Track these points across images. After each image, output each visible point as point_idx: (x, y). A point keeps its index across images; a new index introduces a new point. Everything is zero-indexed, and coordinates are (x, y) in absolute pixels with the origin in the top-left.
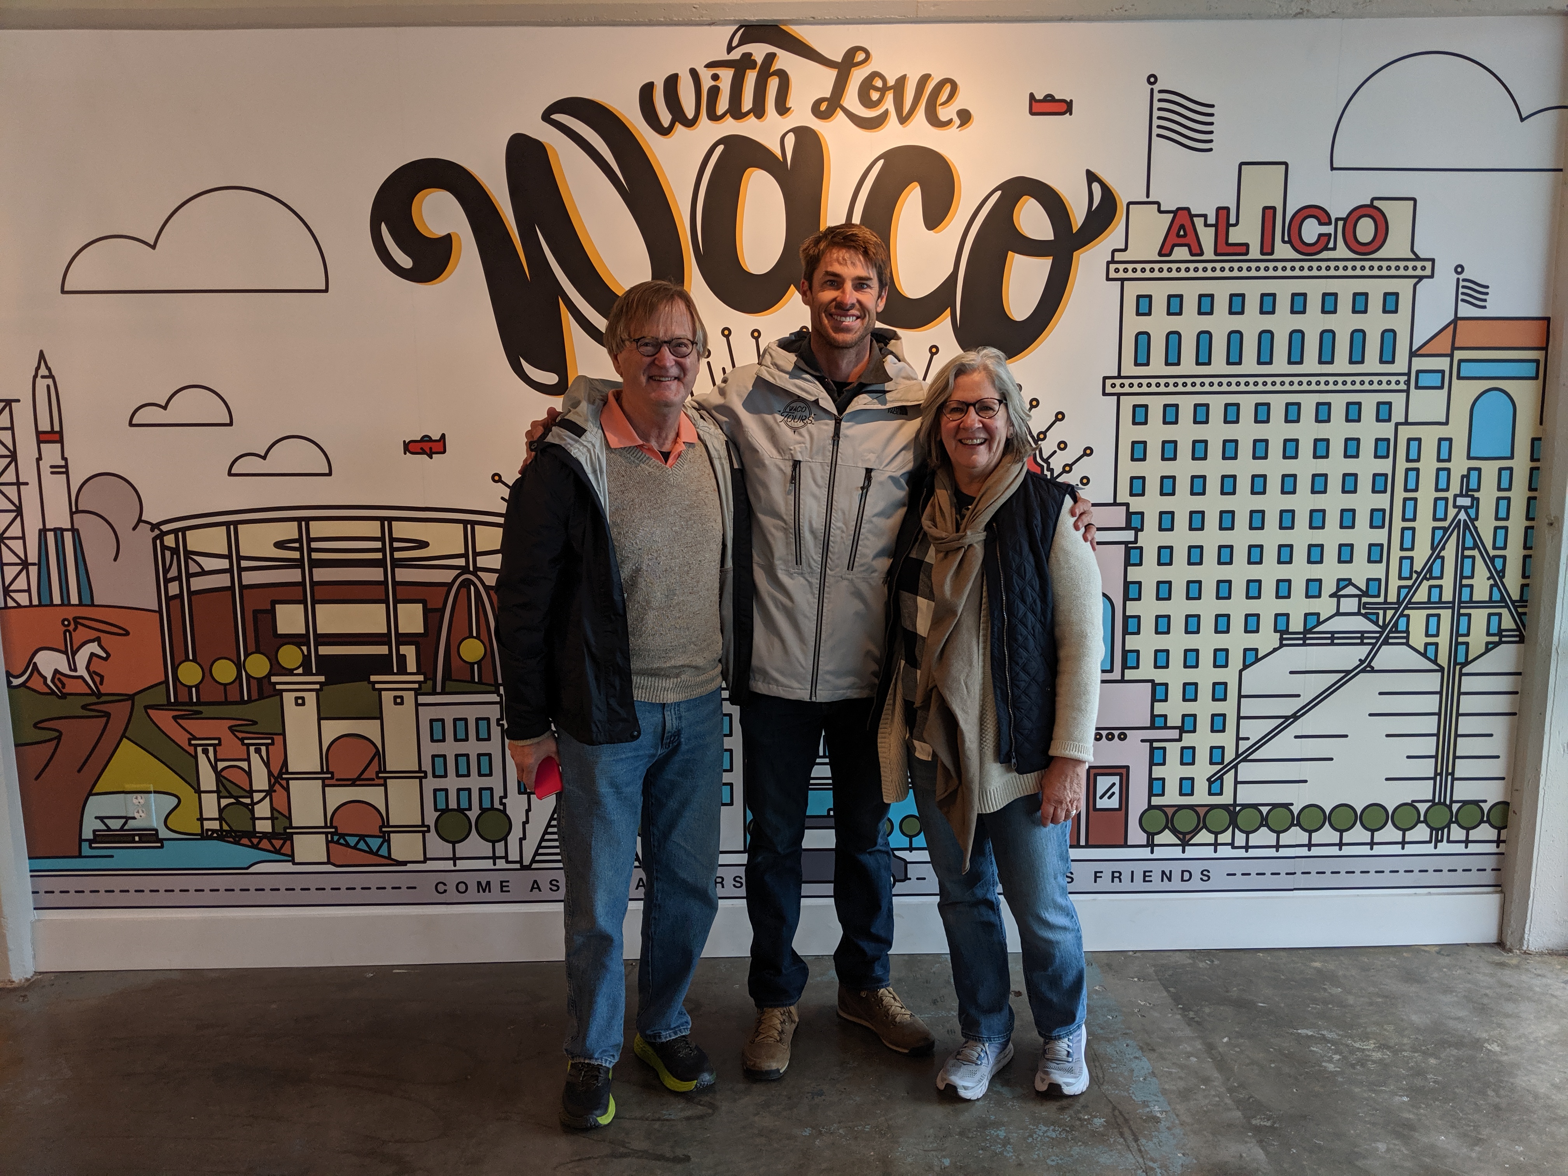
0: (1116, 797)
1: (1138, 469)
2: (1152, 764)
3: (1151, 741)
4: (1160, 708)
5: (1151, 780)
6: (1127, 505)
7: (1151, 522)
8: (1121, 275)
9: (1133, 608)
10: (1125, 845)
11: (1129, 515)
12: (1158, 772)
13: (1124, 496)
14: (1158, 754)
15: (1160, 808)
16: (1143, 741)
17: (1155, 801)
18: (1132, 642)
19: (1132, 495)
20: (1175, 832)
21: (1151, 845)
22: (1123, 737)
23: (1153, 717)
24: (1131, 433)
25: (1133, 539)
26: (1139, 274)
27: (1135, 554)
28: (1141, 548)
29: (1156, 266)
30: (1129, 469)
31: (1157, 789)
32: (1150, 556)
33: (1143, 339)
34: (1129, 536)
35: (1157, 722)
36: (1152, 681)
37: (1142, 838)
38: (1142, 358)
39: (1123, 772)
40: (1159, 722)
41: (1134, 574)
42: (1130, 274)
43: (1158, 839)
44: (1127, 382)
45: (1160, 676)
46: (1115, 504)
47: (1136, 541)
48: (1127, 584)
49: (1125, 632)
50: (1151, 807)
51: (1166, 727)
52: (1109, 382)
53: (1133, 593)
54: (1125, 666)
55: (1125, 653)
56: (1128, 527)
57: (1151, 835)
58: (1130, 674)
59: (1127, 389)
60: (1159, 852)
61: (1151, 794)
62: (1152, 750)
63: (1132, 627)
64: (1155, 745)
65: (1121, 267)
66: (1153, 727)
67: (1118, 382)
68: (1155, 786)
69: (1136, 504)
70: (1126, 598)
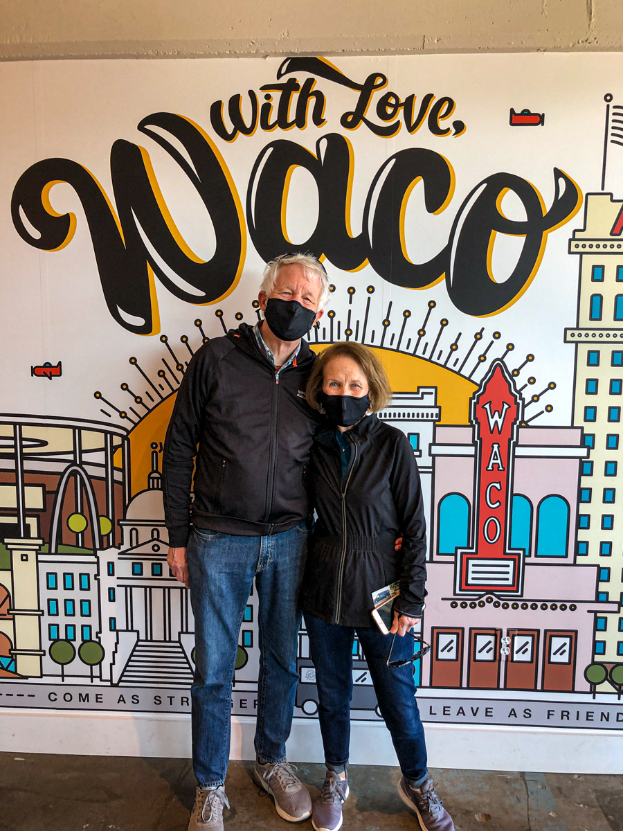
0: (567, 654)
1: (591, 400)
2: (596, 629)
3: (596, 612)
4: (603, 587)
5: (595, 642)
6: (582, 428)
7: (601, 442)
8: (580, 249)
9: (584, 509)
10: (573, 691)
11: (583, 436)
12: (600, 636)
13: (579, 421)
14: (601, 623)
15: (601, 664)
16: (589, 611)
17: (598, 658)
18: (583, 535)
19: (586, 420)
20: (612, 683)
21: (593, 692)
22: (573, 608)
23: (598, 593)
24: (586, 372)
25: (585, 455)
26: (594, 249)
27: (587, 467)
28: (592, 462)
29: (609, 243)
30: (584, 400)
31: (599, 650)
32: (599, 468)
33: (597, 300)
34: (582, 452)
35: (601, 597)
36: (598, 566)
37: (587, 687)
38: (596, 314)
39: (573, 635)
40: (602, 598)
41: (586, 482)
42: (587, 249)
43: (599, 688)
44: (583, 333)
45: (604, 562)
46: (572, 427)
47: (588, 457)
48: (580, 490)
49: (578, 527)
50: (594, 663)
51: (607, 602)
52: (569, 332)
53: (585, 497)
54: (577, 553)
55: (577, 543)
56: (582, 445)
57: (593, 685)
58: (580, 560)
59: (583, 338)
60: (600, 698)
61: (594, 653)
62: (596, 619)
63: (583, 524)
64: (599, 615)
65: (581, 243)
66: (597, 601)
67: (576, 332)
68: (598, 647)
69: (589, 428)
70: (580, 500)
